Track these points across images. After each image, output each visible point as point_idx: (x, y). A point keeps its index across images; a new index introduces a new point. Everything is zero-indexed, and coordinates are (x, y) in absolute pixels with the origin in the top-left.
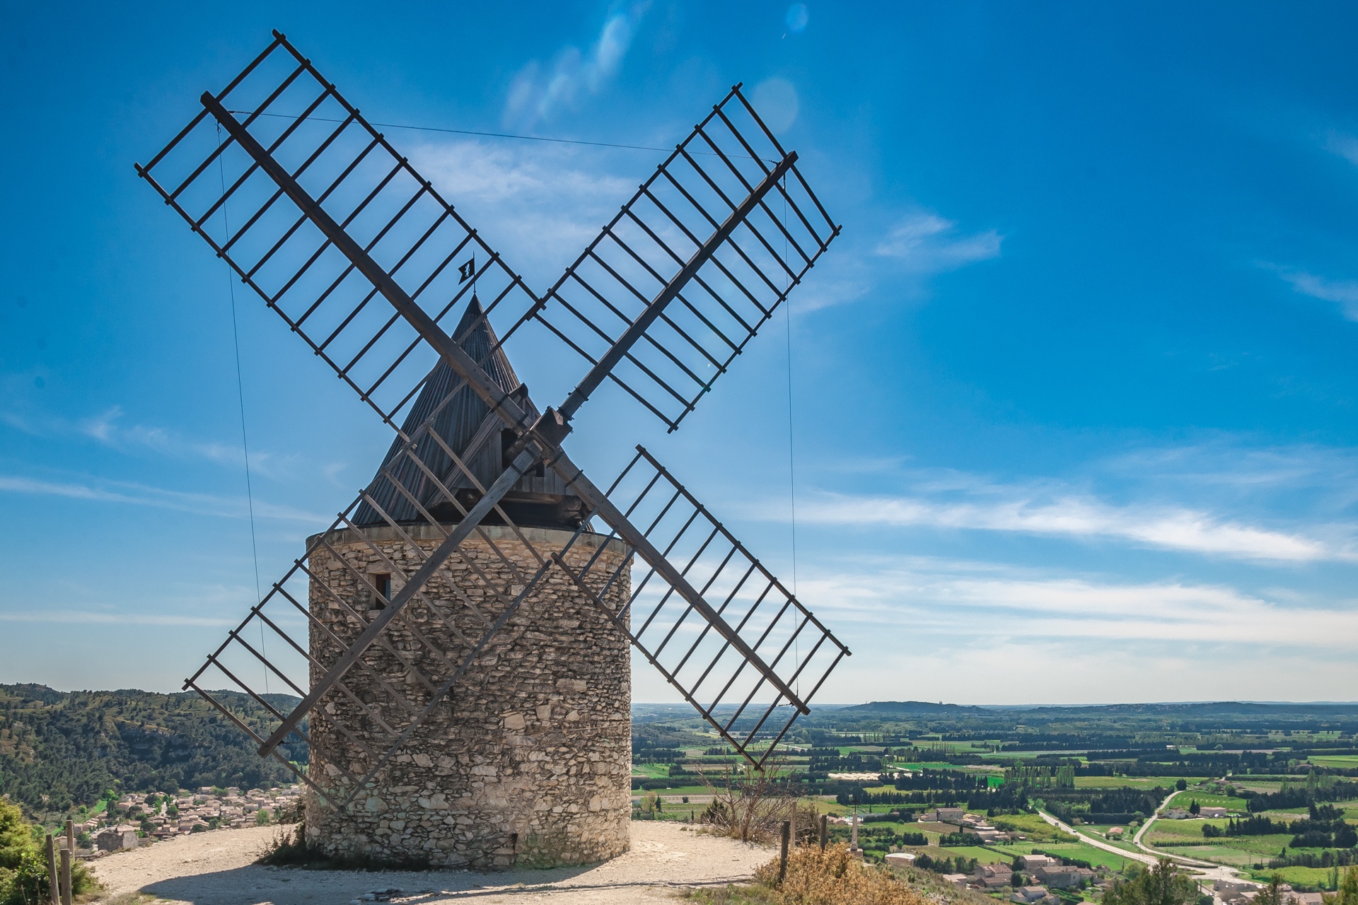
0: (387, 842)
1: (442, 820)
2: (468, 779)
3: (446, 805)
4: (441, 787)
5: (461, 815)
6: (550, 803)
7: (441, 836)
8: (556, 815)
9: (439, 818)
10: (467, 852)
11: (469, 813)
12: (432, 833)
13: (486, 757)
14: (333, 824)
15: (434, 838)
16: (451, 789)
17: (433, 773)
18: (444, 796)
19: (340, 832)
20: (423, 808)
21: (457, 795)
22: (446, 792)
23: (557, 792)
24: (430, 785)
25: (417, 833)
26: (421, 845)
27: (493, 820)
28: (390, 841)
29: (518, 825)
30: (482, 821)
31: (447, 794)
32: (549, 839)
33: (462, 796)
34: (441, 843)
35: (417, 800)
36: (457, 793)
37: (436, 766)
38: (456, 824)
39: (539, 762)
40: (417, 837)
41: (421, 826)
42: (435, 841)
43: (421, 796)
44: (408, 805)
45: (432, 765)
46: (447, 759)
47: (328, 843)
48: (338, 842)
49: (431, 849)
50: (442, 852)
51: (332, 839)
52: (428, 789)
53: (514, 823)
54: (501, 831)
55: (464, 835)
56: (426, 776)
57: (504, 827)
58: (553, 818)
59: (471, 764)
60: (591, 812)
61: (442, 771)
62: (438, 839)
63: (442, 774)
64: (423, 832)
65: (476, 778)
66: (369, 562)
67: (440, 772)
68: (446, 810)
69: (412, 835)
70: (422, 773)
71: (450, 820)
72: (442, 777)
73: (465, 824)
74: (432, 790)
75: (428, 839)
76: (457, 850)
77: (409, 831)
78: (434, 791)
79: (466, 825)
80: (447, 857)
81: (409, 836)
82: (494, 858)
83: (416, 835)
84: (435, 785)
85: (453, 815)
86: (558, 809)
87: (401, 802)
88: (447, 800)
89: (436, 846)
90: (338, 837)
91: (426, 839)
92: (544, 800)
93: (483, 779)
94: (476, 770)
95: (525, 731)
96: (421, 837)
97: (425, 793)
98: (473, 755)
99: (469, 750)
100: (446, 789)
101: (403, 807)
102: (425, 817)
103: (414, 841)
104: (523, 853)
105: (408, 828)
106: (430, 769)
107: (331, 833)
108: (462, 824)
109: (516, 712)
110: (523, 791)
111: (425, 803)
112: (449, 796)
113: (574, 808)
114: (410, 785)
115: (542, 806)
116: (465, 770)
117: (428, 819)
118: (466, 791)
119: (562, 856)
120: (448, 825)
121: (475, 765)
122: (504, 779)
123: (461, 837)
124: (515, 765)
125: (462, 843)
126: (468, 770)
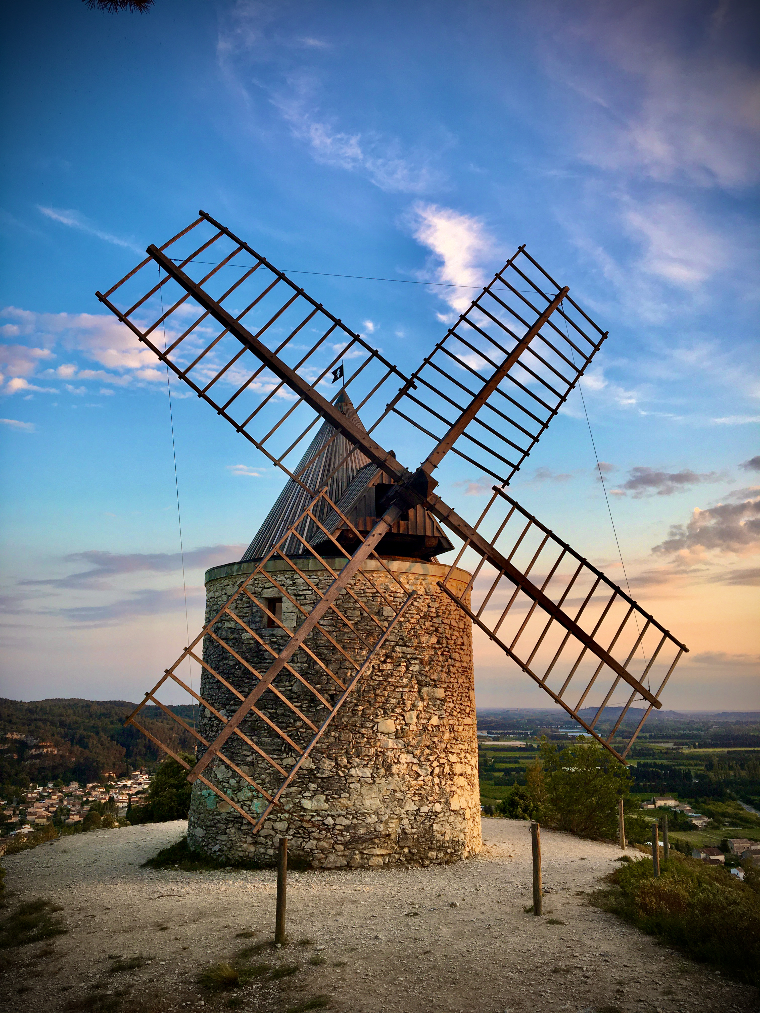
0: (270, 843)
1: (322, 821)
2: (346, 780)
3: (326, 806)
4: (322, 788)
5: (339, 815)
6: (417, 803)
7: (321, 836)
8: (423, 814)
9: (320, 818)
10: (345, 853)
11: (347, 814)
12: (313, 834)
13: (362, 759)
14: (219, 825)
15: (315, 839)
16: (331, 790)
17: (314, 775)
18: (324, 797)
19: (226, 834)
20: (304, 808)
21: (336, 796)
22: (326, 793)
23: (423, 792)
24: (313, 786)
25: (299, 833)
26: (303, 846)
27: (369, 820)
28: (273, 842)
29: (391, 825)
30: (359, 821)
31: (327, 795)
32: (417, 840)
33: (340, 797)
34: (322, 843)
35: (300, 802)
36: (336, 794)
37: (318, 769)
38: (335, 825)
39: (408, 764)
40: (299, 837)
41: (303, 827)
42: (314, 842)
43: (303, 797)
44: (291, 806)
45: (314, 767)
46: (327, 762)
47: (213, 844)
48: (224, 843)
49: (311, 850)
50: (322, 853)
51: (217, 840)
52: (309, 790)
53: (386, 823)
54: (375, 831)
55: (343, 836)
56: (308, 778)
57: (378, 827)
58: (420, 818)
59: (349, 766)
60: (452, 811)
61: (323, 773)
62: (319, 840)
63: (323, 776)
64: (304, 833)
65: (353, 780)
66: (264, 588)
67: (321, 774)
68: (326, 811)
69: (294, 836)
70: (304, 775)
71: (330, 821)
72: (322, 778)
73: (343, 824)
74: (313, 791)
75: (309, 840)
76: (336, 850)
77: (291, 832)
78: (315, 792)
79: (344, 826)
80: (327, 857)
81: (291, 837)
82: (370, 859)
83: (299, 835)
84: (316, 787)
85: (332, 816)
86: (425, 809)
87: (284, 803)
88: (327, 801)
89: (316, 847)
90: (224, 838)
91: (307, 840)
92: (412, 800)
93: (360, 780)
94: (353, 772)
95: (395, 735)
96: (303, 838)
97: (307, 794)
98: (351, 758)
99: (347, 753)
100: (327, 790)
101: (286, 808)
102: (306, 818)
103: (296, 842)
104: (395, 853)
105: (290, 829)
106: (311, 770)
107: (217, 834)
108: (341, 825)
109: (387, 718)
110: (394, 791)
111: (307, 804)
112: (329, 797)
113: (438, 807)
114: (294, 787)
115: (411, 807)
116: (343, 772)
117: (310, 820)
118: (345, 792)
119: (429, 855)
120: (328, 825)
121: (352, 767)
122: (378, 781)
123: (340, 838)
124: (388, 767)
125: (341, 844)
126: (347, 771)
